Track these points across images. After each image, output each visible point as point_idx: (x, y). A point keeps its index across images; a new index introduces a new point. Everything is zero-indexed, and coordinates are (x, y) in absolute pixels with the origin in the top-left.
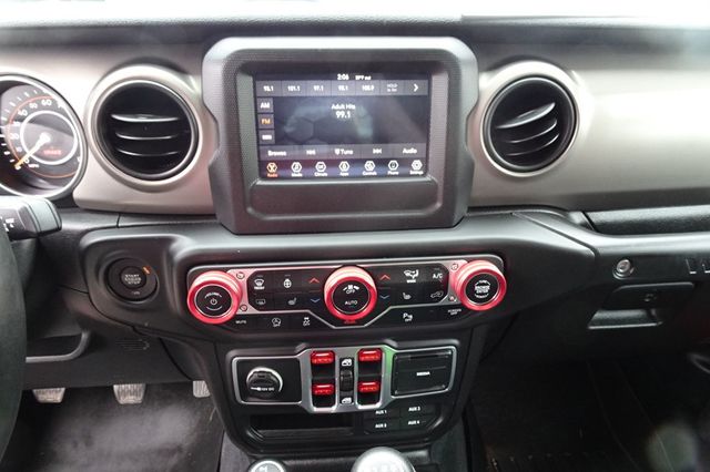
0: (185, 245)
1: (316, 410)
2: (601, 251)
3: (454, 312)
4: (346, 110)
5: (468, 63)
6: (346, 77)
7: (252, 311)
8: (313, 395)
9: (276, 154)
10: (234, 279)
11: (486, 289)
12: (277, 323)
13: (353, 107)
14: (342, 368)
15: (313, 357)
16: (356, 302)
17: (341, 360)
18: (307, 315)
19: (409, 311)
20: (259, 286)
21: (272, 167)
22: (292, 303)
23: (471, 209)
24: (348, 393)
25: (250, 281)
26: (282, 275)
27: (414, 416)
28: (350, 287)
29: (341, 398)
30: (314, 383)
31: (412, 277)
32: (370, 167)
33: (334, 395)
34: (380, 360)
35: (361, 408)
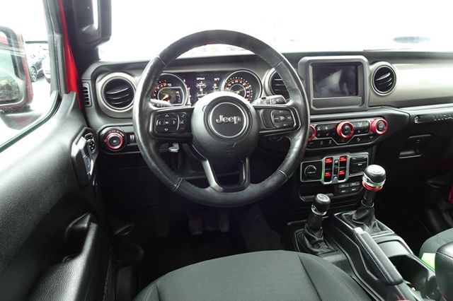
1: (325, 183)
3: (371, 138)
5: (366, 62)
7: (316, 138)
8: (325, 177)
11: (382, 126)
14: (335, 164)
15: (326, 161)
16: (348, 132)
18: (330, 139)
19: (359, 137)
20: (319, 129)
22: (327, 135)
23: (369, 107)
24: (336, 175)
25: (316, 127)
26: (325, 125)
27: (354, 187)
28: (346, 127)
29: (334, 177)
30: (326, 172)
31: (360, 124)
33: (331, 176)
34: (346, 161)
35: (339, 181)
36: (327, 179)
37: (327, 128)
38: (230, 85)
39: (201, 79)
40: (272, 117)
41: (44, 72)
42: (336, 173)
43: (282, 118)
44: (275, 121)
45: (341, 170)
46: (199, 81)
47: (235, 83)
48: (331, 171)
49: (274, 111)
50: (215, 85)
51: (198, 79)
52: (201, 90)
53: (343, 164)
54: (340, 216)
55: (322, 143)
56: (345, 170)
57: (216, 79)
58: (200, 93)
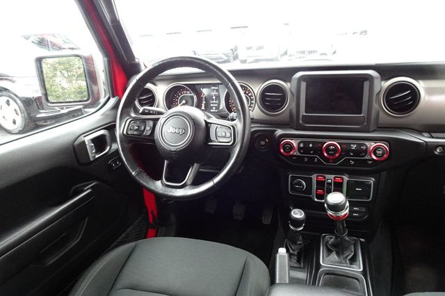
0: (279, 132)
1: (317, 200)
2: (429, 144)
3: (370, 162)
5: (377, 78)
7: (299, 154)
8: (316, 194)
10: (294, 143)
11: (381, 152)
12: (306, 160)
14: (327, 184)
16: (333, 153)
17: (327, 180)
18: (316, 157)
19: (353, 160)
20: (302, 145)
23: (378, 128)
26: (309, 143)
27: (356, 212)
30: (317, 189)
31: (354, 147)
33: (324, 195)
34: (343, 182)
37: (311, 145)
39: (215, 88)
41: (239, 55)
42: (328, 191)
46: (214, 90)
48: (324, 190)
53: (338, 184)
58: (213, 100)
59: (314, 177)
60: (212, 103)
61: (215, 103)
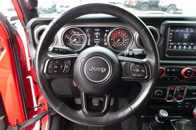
1: (168, 101)
4: (187, 35)
6: (188, 29)
7: (165, 76)
8: (168, 97)
9: (172, 44)
13: (188, 35)
14: (176, 91)
15: (170, 88)
16: (189, 75)
17: (177, 89)
20: (168, 70)
21: (170, 46)
22: (174, 74)
24: (176, 97)
25: (166, 70)
26: (173, 68)
27: (187, 105)
28: (189, 71)
29: (174, 98)
30: (169, 94)
32: (190, 47)
33: (172, 98)
34: (184, 90)
35: (177, 101)
36: (169, 99)
37: (174, 70)
38: (114, 35)
39: (97, 30)
40: (131, 68)
41: (57, 9)
42: (176, 96)
43: (138, 70)
44: (133, 71)
45: (180, 95)
46: (96, 31)
47: (118, 34)
48: (173, 95)
49: (133, 64)
50: (106, 34)
51: (96, 30)
52: (97, 37)
53: (182, 91)
54: (174, 122)
55: (169, 79)
56: (183, 95)
57: (106, 31)
58: (96, 38)
59: (168, 88)
60: (96, 41)
61: (98, 41)
